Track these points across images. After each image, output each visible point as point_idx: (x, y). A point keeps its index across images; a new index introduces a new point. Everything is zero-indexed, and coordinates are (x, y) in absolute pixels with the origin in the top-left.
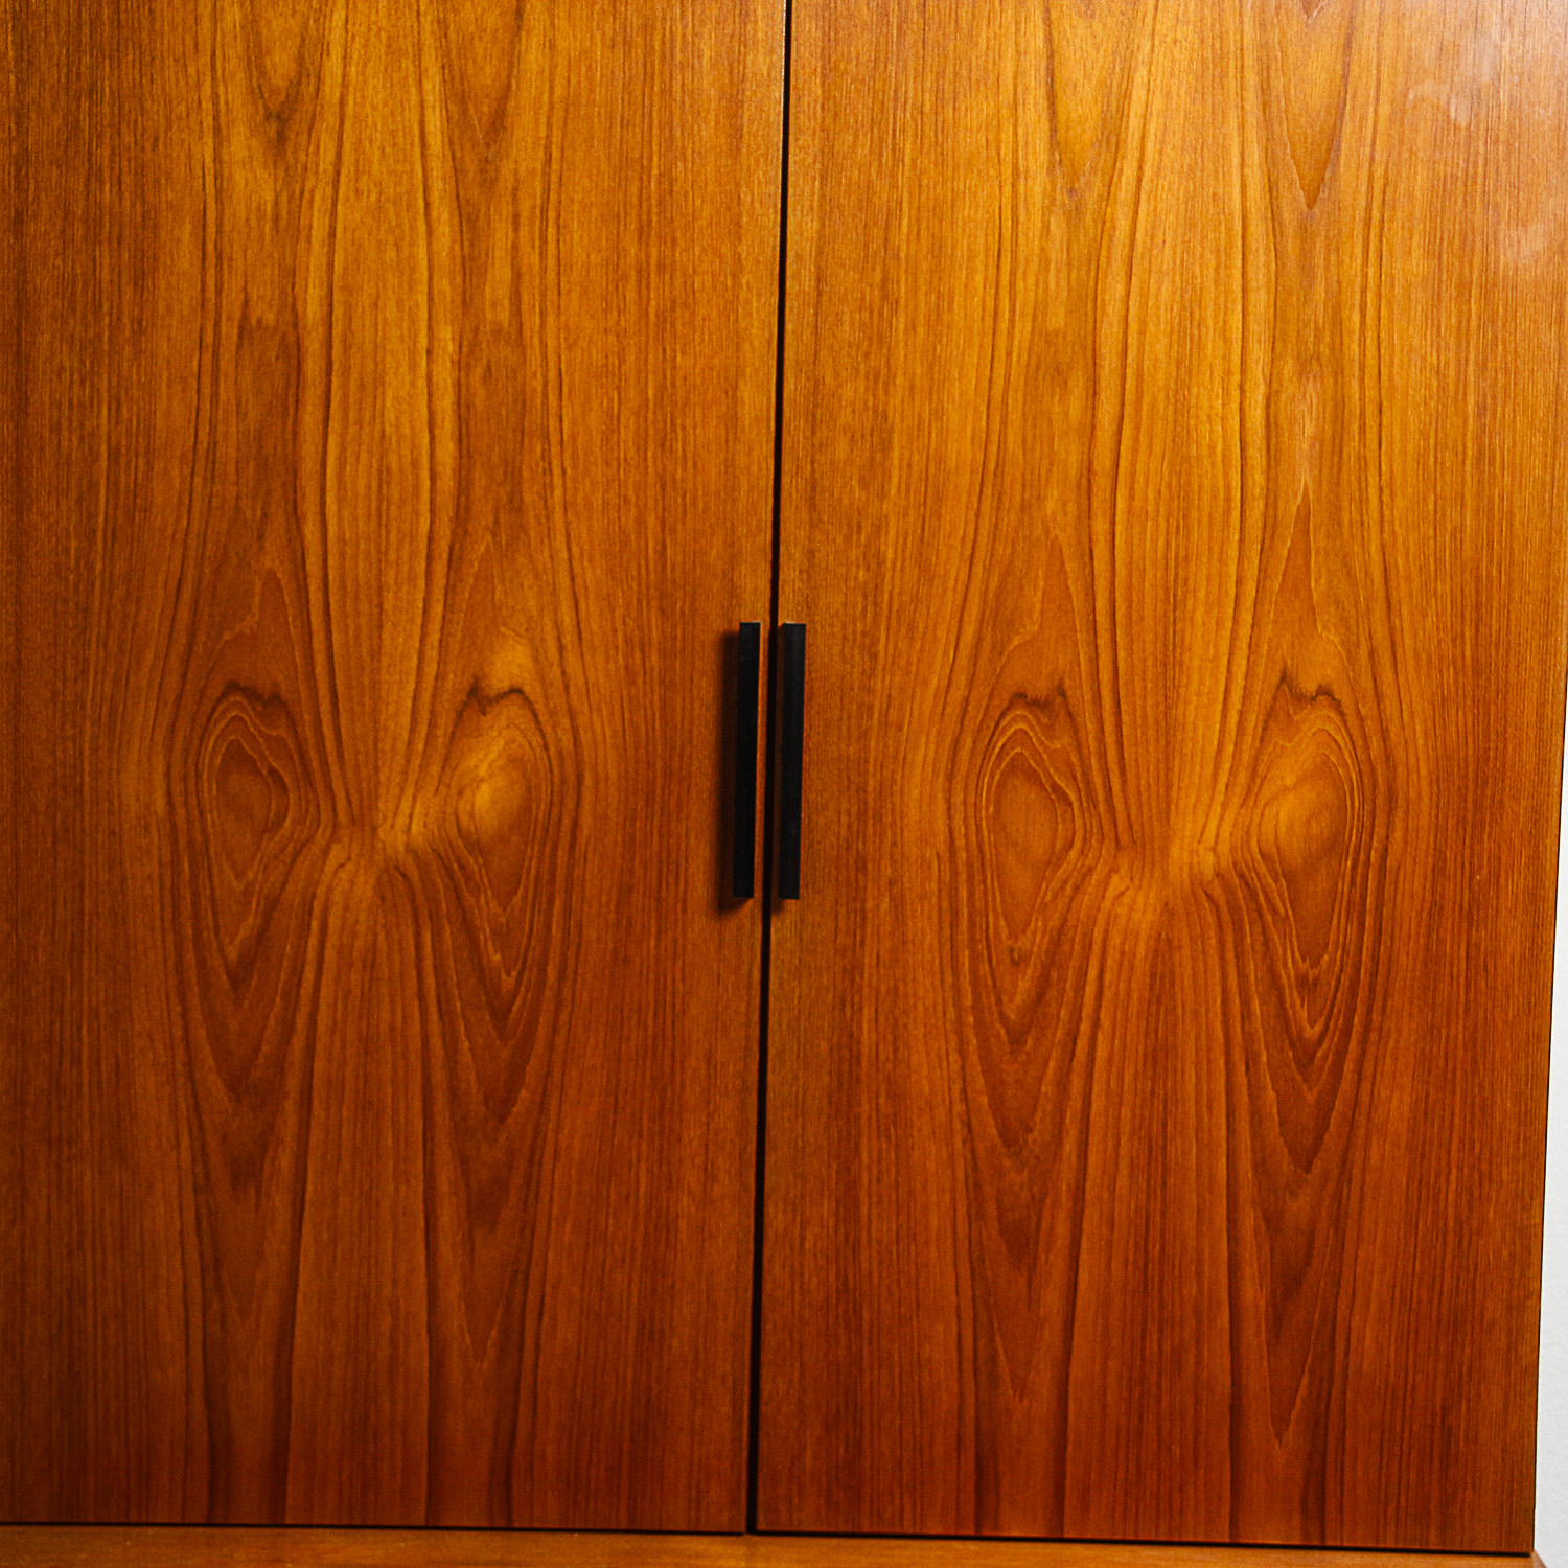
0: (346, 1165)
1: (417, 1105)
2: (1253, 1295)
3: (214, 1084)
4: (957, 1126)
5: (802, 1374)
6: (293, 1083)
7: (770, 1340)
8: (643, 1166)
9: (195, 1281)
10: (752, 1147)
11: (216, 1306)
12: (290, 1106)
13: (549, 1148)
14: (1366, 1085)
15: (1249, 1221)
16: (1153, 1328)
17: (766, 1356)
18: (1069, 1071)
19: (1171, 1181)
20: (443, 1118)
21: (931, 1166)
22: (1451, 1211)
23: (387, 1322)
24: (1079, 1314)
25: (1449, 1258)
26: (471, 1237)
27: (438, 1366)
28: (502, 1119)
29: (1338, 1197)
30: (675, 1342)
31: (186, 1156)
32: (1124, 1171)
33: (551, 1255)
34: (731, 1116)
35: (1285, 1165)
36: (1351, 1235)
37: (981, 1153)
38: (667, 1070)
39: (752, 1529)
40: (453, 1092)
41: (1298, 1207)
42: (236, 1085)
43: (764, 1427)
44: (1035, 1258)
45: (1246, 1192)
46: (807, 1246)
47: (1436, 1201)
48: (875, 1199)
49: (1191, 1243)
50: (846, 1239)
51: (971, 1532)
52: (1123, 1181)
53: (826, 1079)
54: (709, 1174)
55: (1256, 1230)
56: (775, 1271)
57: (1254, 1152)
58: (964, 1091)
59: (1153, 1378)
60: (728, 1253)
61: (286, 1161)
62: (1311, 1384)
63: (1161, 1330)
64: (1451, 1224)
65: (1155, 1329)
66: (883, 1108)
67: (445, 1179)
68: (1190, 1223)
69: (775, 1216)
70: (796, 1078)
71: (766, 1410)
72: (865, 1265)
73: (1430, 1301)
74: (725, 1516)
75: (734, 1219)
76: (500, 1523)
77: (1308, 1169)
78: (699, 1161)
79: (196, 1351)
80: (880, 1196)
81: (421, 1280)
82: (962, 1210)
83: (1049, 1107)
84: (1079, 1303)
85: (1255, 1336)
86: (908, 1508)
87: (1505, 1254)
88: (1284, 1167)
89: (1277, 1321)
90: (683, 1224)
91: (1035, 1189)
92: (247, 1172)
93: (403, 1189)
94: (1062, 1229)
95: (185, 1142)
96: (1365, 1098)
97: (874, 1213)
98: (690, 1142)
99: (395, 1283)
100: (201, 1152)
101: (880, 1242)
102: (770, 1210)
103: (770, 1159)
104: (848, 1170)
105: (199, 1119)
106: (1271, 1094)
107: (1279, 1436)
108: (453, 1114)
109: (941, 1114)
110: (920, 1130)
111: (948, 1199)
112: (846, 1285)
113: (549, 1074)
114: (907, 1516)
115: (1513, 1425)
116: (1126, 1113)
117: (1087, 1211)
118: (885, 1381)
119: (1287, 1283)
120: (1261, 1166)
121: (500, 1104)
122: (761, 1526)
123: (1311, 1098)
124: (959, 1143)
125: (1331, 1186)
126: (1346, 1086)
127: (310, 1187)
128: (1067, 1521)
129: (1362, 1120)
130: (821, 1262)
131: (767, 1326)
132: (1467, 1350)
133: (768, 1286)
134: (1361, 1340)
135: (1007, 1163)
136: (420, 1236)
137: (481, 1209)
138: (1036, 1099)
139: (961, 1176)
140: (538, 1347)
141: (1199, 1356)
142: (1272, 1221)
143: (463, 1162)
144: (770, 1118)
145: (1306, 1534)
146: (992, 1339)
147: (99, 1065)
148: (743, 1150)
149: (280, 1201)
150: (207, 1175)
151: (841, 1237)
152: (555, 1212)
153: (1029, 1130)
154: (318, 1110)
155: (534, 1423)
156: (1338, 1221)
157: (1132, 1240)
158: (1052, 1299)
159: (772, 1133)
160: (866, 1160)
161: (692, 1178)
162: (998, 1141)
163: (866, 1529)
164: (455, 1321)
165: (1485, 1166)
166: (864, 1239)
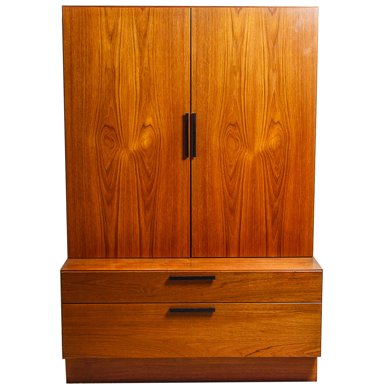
0: (125, 201)
1: (136, 192)
2: (269, 218)
3: (104, 188)
4: (222, 193)
5: (198, 232)
6: (117, 188)
7: (193, 227)
8: (172, 200)
9: (102, 220)
10: (189, 197)
11: (105, 224)
12: (116, 192)
13: (157, 198)
14: (286, 184)
15: (268, 206)
16: (253, 224)
17: (192, 230)
18: (239, 184)
19: (256, 201)
20: (140, 194)
21: (218, 199)
22: (300, 204)
23: (132, 226)
24: (242, 222)
25: (299, 212)
26: (145, 212)
27: (141, 233)
28: (150, 194)
29: (282, 202)
30: (178, 228)
31: (100, 201)
32: (248, 199)
33: (158, 215)
34: (186, 192)
35: (274, 197)
36: (284, 208)
37: (226, 196)
38: (176, 185)
39: (191, 257)
40: (142, 189)
41: (276, 204)
42: (108, 189)
43: (192, 241)
44: (235, 213)
45: (268, 202)
46: (199, 212)
47: (297, 202)
48: (209, 205)
49: (259, 211)
50: (205, 211)
51: (226, 257)
52: (248, 201)
53: (201, 186)
54: (183, 201)
55: (269, 208)
56: (193, 216)
57: (269, 195)
58: (223, 187)
59: (254, 232)
60: (186, 214)
61: (116, 201)
62: (278, 232)
63: (255, 224)
64: (300, 206)
65: (254, 225)
66: (210, 190)
67: (141, 204)
68: (259, 207)
69: (193, 208)
70: (196, 186)
71: (193, 238)
72: (208, 215)
73: (297, 218)
74: (187, 255)
75: (187, 208)
76: (151, 257)
77: (277, 198)
78: (181, 199)
79: (103, 231)
80: (210, 204)
81: (138, 219)
82: (223, 206)
83: (236, 189)
84: (242, 220)
85: (269, 224)
86: (215, 253)
87: (308, 210)
88: (274, 198)
89: (273, 222)
90: (179, 209)
91: (234, 203)
92: (110, 203)
93: (134, 205)
94: (239, 208)
95: (100, 198)
96: (286, 186)
97: (209, 207)
98: (180, 196)
99: (134, 220)
100: (102, 200)
101: (210, 211)
102: (192, 207)
103: (192, 199)
104: (205, 200)
105: (102, 195)
106: (271, 186)
107: (273, 240)
108: (142, 193)
109: (219, 191)
110: (216, 194)
111: (221, 204)
112: (205, 219)
113: (157, 186)
114: (215, 254)
115: (310, 237)
116: (248, 190)
117: (243, 206)
118: (211, 233)
119: (274, 216)
120: (270, 198)
121: (149, 191)
122: (192, 257)
123: (278, 187)
124: (222, 196)
125: (281, 201)
126: (283, 184)
127: (120, 205)
128: (240, 254)
129: (286, 190)
130: (201, 215)
131: (192, 225)
132: (303, 226)
133: (192, 219)
134: (286, 224)
135: (230, 198)
136: (137, 212)
137: (147, 208)
138: (234, 188)
139: (223, 200)
140: (156, 229)
141: (261, 228)
142: (272, 206)
143: (144, 200)
144: (192, 192)
145: (278, 255)
146: (228, 226)
147: (86, 186)
148: (188, 198)
149: (115, 207)
150: (103, 203)
151: (204, 211)
152: (158, 208)
153: (233, 193)
154: (121, 193)
155: (156, 241)
156: (282, 206)
157: (250, 211)
158: (238, 220)
159: (192, 195)
160: (207, 199)
161: (180, 202)
162: (228, 195)
163: (209, 257)
164: (143, 226)
165: (305, 197)
166: (208, 211)
